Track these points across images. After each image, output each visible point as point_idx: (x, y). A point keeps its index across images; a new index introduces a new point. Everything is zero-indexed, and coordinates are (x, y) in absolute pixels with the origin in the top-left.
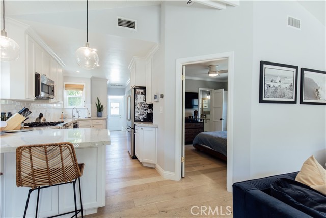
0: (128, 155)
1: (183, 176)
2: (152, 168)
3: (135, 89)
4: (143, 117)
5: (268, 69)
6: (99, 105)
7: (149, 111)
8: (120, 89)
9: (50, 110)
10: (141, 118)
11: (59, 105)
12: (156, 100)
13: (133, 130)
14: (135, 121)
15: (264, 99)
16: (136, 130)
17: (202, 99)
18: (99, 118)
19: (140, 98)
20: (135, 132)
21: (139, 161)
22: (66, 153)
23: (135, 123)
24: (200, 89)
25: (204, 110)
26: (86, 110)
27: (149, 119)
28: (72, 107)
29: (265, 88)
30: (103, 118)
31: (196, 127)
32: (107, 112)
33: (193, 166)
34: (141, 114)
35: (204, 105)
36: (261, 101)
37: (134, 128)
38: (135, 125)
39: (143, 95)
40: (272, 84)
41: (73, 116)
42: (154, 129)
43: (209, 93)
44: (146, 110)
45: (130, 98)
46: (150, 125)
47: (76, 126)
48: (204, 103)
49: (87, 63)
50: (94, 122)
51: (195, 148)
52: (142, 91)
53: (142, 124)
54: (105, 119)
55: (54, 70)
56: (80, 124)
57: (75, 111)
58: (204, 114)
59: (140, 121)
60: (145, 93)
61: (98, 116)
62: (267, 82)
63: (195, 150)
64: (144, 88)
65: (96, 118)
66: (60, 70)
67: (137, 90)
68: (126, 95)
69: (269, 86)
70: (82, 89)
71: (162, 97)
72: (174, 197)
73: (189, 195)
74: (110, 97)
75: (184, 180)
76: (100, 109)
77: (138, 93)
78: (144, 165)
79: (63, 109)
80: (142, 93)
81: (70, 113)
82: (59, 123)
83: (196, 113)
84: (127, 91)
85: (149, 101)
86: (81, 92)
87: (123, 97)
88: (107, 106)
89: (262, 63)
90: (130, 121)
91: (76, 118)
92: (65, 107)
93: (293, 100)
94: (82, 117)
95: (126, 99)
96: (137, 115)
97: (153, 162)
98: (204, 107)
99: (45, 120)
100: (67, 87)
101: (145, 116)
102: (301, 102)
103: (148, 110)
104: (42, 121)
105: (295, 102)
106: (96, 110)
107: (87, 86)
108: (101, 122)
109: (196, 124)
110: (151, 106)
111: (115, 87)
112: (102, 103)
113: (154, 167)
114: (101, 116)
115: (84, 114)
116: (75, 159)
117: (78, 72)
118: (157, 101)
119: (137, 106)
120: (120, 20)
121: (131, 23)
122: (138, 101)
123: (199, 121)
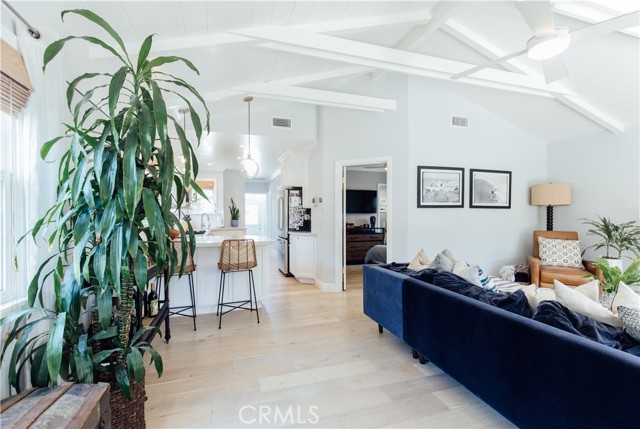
0: (279, 273)
1: (345, 289)
2: (311, 284)
3: (289, 190)
4: (299, 224)
5: (427, 174)
6: (234, 209)
7: (306, 217)
8: (261, 185)
10: (296, 226)
12: (314, 204)
13: (286, 241)
14: (289, 230)
15: (422, 204)
16: (290, 242)
18: (234, 228)
19: (295, 202)
20: (289, 244)
21: (294, 278)
23: (289, 233)
24: (379, 185)
26: (218, 216)
27: (306, 227)
28: (201, 213)
29: (423, 192)
30: (238, 228)
31: (371, 239)
34: (296, 221)
36: (419, 206)
37: (288, 239)
39: (298, 198)
40: (432, 189)
41: (203, 226)
42: (312, 238)
44: (302, 216)
46: (308, 234)
52: (298, 192)
53: (298, 233)
54: (243, 230)
57: (205, 218)
59: (295, 230)
60: (301, 195)
61: (233, 226)
62: (426, 186)
64: (300, 189)
65: (231, 228)
67: (291, 192)
69: (429, 191)
70: (212, 188)
71: (321, 202)
74: (247, 196)
76: (235, 215)
77: (293, 195)
78: (301, 281)
80: (297, 195)
81: (198, 221)
83: (373, 220)
85: (306, 205)
87: (264, 196)
88: (244, 210)
89: (419, 168)
90: (282, 229)
93: (460, 204)
96: (291, 222)
97: (312, 277)
101: (301, 224)
102: (471, 206)
103: (305, 215)
105: (462, 206)
106: (230, 216)
107: (219, 182)
109: (373, 236)
110: (308, 211)
112: (238, 207)
113: (313, 282)
114: (236, 226)
115: (217, 223)
117: (210, 164)
118: (315, 206)
119: (292, 211)
120: (274, 120)
121: (286, 121)
122: (292, 205)
123: (379, 231)
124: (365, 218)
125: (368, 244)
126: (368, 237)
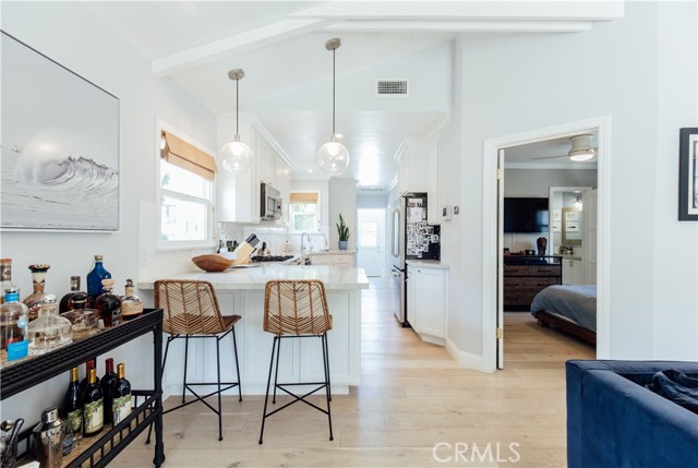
0: (393, 319)
1: (501, 366)
2: (439, 347)
3: (407, 198)
4: (422, 249)
6: (343, 227)
7: (433, 238)
8: (377, 197)
9: (273, 237)
10: (417, 252)
11: (281, 229)
12: (446, 218)
13: (403, 273)
14: (406, 257)
15: (692, 211)
16: (408, 275)
17: (564, 211)
18: (343, 252)
19: (416, 214)
20: (406, 277)
21: (413, 330)
22: (316, 293)
23: (407, 262)
24: (553, 189)
25: (568, 237)
26: (322, 237)
27: (433, 253)
28: (301, 232)
29: (694, 186)
30: (348, 251)
31: (541, 274)
32: (356, 240)
33: (527, 352)
34: (418, 244)
35: (568, 225)
37: (405, 271)
38: (406, 265)
39: (421, 209)
41: (303, 248)
42: (441, 272)
43: (579, 197)
44: (426, 236)
45: (396, 214)
46: (435, 266)
47: (307, 263)
48: (567, 219)
49: (334, 165)
50: (335, 258)
51: (536, 320)
52: (420, 201)
53: (420, 263)
54: (354, 254)
55: (279, 171)
56: (313, 259)
57: (305, 238)
58: (568, 246)
59: (416, 258)
60: (425, 205)
61: (341, 248)
63: (538, 324)
64: (424, 196)
65: (338, 251)
66: (286, 171)
67: (410, 200)
68: (389, 207)
70: (315, 201)
71: (457, 213)
72: (477, 396)
73: (509, 398)
74: (361, 212)
75: (501, 373)
76: (344, 235)
77: (413, 205)
78: (424, 339)
79: (288, 235)
80: (419, 205)
81: (297, 241)
82: (288, 258)
83: (542, 243)
84: (391, 201)
85: (433, 220)
86: (314, 205)
87: (384, 210)
88: (356, 229)
89: (686, 132)
90: (397, 256)
91: (307, 252)
92: (290, 232)
94: (316, 249)
95: (390, 216)
96: (409, 246)
97: (442, 336)
98: (567, 230)
99: (269, 253)
100: (294, 198)
101: (425, 248)
103: (432, 236)
104: (266, 255)
106: (337, 236)
107: (323, 194)
108: (347, 258)
109: (542, 268)
110: (436, 229)
111: (370, 193)
112: (347, 224)
113: (442, 344)
114: (345, 249)
115: (319, 245)
116: (326, 310)
117: (310, 171)
118: (447, 220)
119: (411, 229)
120: (381, 84)
121: (400, 84)
122: (411, 220)
123: (551, 261)
124: (529, 241)
125: (534, 282)
126: (534, 270)
